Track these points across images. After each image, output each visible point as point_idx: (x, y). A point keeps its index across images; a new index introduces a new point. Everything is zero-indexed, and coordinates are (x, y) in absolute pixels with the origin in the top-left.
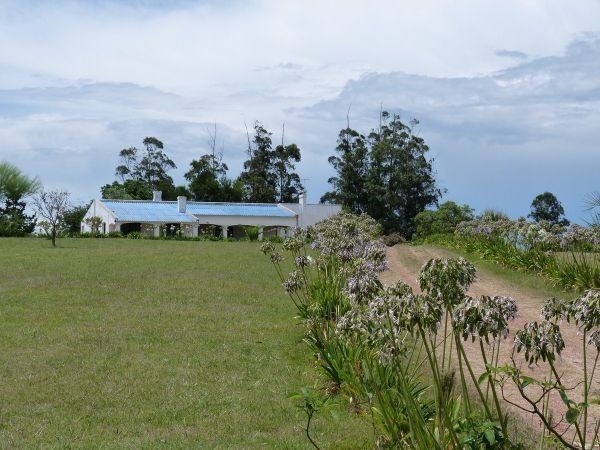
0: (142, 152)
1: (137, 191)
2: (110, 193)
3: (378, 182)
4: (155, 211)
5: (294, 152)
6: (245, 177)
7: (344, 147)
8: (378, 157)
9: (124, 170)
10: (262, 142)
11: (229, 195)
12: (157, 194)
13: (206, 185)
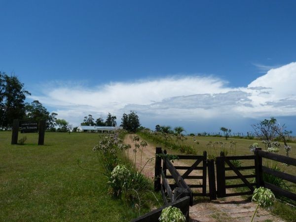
0: (88, 117)
1: (87, 124)
2: (82, 124)
3: (129, 123)
4: (90, 128)
5: (115, 118)
6: (106, 122)
7: (124, 117)
8: (130, 118)
9: (85, 120)
10: (110, 116)
11: (103, 125)
12: (90, 125)
13: (99, 123)
